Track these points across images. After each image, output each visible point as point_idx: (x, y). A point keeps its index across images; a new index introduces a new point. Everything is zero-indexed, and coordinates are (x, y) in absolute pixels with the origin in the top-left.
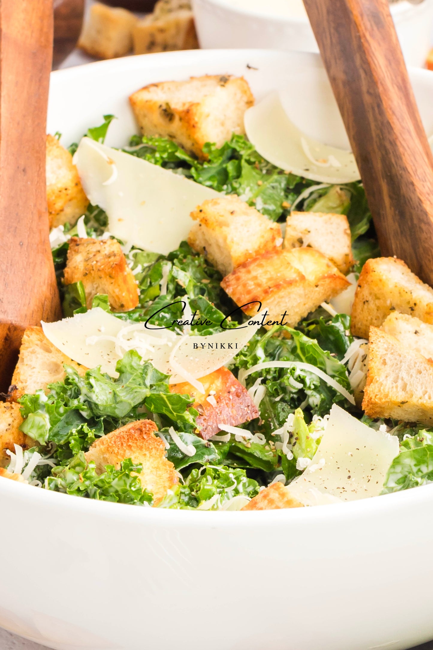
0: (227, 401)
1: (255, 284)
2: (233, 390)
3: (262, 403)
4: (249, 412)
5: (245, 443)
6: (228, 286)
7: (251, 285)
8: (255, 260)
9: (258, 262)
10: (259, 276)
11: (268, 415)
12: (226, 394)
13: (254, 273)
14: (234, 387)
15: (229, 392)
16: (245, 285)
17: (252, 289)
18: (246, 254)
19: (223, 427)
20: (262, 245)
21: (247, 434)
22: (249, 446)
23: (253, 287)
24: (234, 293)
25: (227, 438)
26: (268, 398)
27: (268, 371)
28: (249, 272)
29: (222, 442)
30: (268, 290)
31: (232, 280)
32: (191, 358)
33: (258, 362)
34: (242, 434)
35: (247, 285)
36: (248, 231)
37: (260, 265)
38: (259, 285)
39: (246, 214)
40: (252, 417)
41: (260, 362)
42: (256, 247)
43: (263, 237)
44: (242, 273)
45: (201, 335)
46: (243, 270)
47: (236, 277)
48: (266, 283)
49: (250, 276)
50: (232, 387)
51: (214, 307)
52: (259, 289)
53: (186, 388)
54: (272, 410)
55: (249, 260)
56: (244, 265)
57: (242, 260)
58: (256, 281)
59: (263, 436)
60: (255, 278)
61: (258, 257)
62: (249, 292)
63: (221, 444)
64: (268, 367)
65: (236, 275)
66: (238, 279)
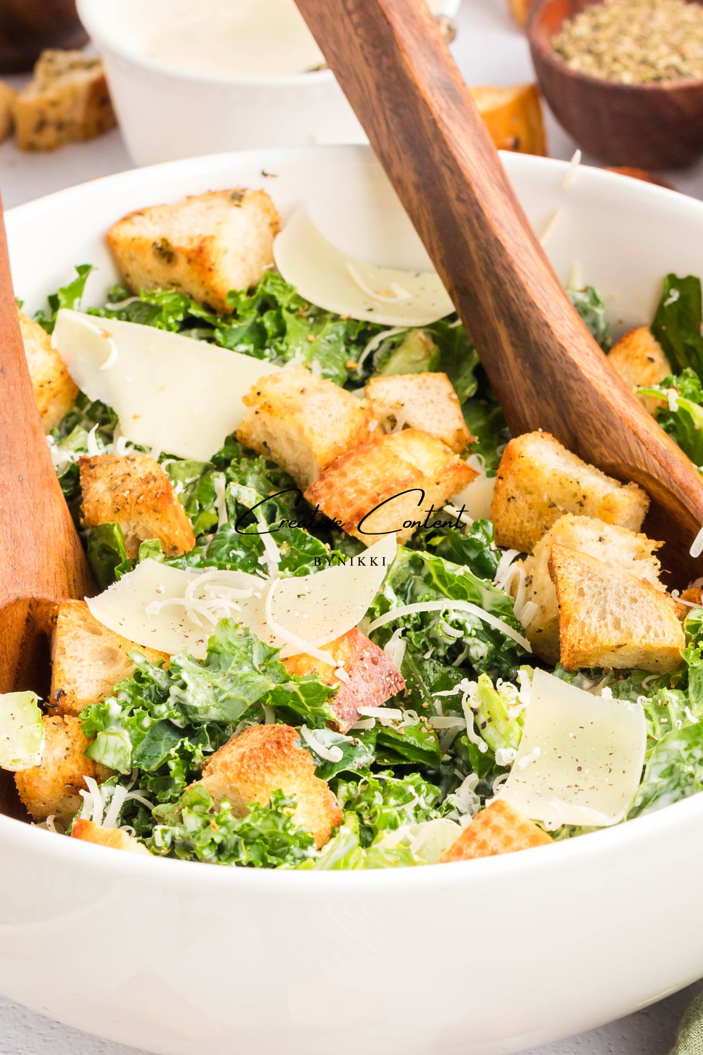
0: (363, 673)
1: (356, 491)
2: (367, 654)
3: (404, 664)
4: (393, 683)
5: (396, 728)
6: (317, 498)
7: (351, 493)
8: (348, 456)
9: (353, 459)
10: (359, 478)
11: (414, 679)
12: (359, 663)
13: (351, 476)
14: (367, 651)
15: (362, 659)
16: (342, 494)
17: (354, 499)
18: (334, 449)
19: (364, 711)
20: (354, 433)
21: (396, 714)
22: (402, 732)
23: (354, 495)
24: (327, 506)
25: (370, 725)
26: (410, 656)
27: (407, 619)
28: (344, 475)
29: (363, 730)
30: (377, 498)
31: (322, 488)
32: (297, 614)
33: (390, 607)
34: (389, 716)
35: (346, 494)
36: (330, 416)
37: (357, 463)
38: (362, 492)
39: (320, 390)
40: (398, 689)
41: (392, 607)
42: (346, 436)
43: (352, 421)
44: (334, 477)
45: (296, 575)
46: (335, 473)
47: (326, 484)
48: (372, 488)
49: (347, 480)
50: (364, 650)
51: (308, 534)
52: (364, 498)
53: (304, 661)
54: (418, 672)
55: (339, 457)
56: (332, 465)
57: (330, 458)
58: (357, 487)
59: (414, 713)
60: (355, 482)
61: (351, 451)
62: (350, 504)
63: (363, 734)
64: (405, 613)
65: (327, 480)
66: (330, 486)
